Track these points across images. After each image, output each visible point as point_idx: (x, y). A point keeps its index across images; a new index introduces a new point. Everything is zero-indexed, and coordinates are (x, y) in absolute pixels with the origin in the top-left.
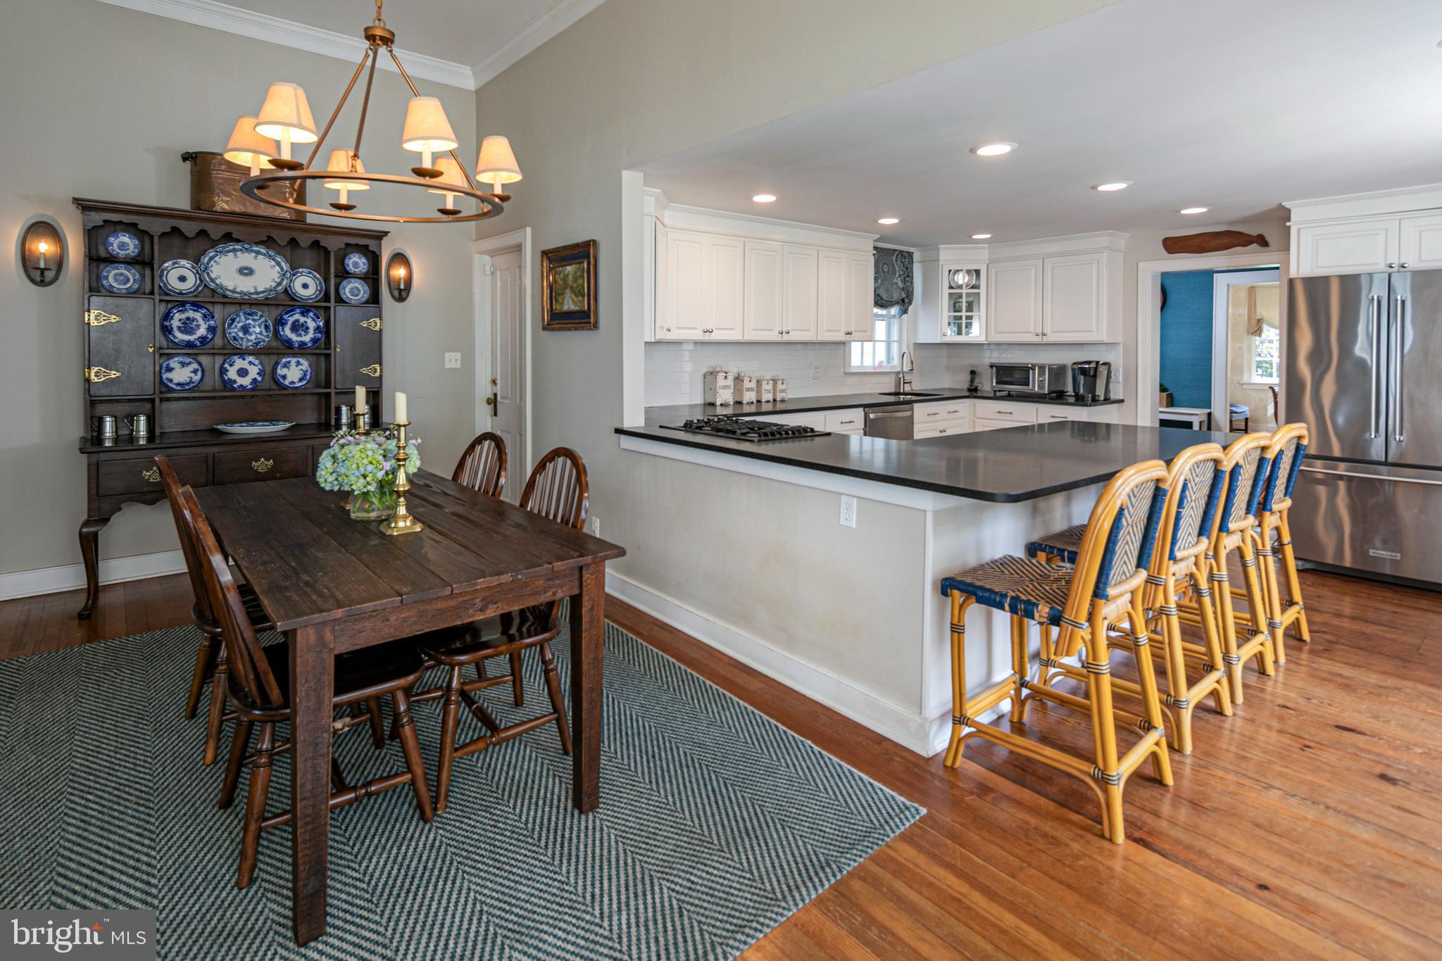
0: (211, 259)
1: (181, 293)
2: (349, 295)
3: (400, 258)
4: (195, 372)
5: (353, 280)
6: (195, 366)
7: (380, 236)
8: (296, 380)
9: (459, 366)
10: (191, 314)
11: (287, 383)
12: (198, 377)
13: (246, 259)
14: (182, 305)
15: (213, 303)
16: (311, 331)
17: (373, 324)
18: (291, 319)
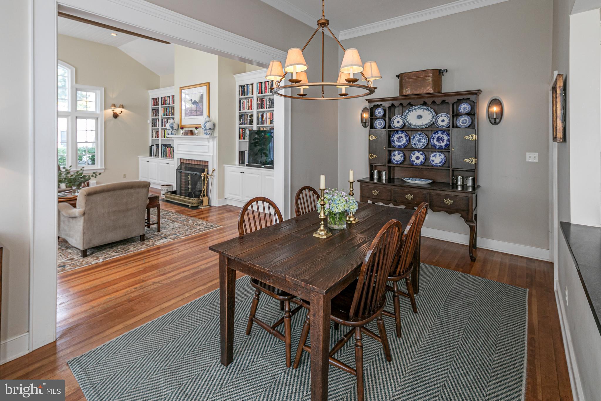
0: (407, 113)
1: (397, 128)
2: (461, 123)
3: (496, 101)
4: (402, 157)
5: (464, 116)
6: (402, 154)
7: (477, 93)
8: (438, 163)
9: (536, 160)
10: (401, 135)
11: (434, 163)
12: (402, 159)
13: (420, 112)
14: (397, 132)
15: (408, 130)
16: (445, 141)
17: (471, 137)
18: (437, 136)
